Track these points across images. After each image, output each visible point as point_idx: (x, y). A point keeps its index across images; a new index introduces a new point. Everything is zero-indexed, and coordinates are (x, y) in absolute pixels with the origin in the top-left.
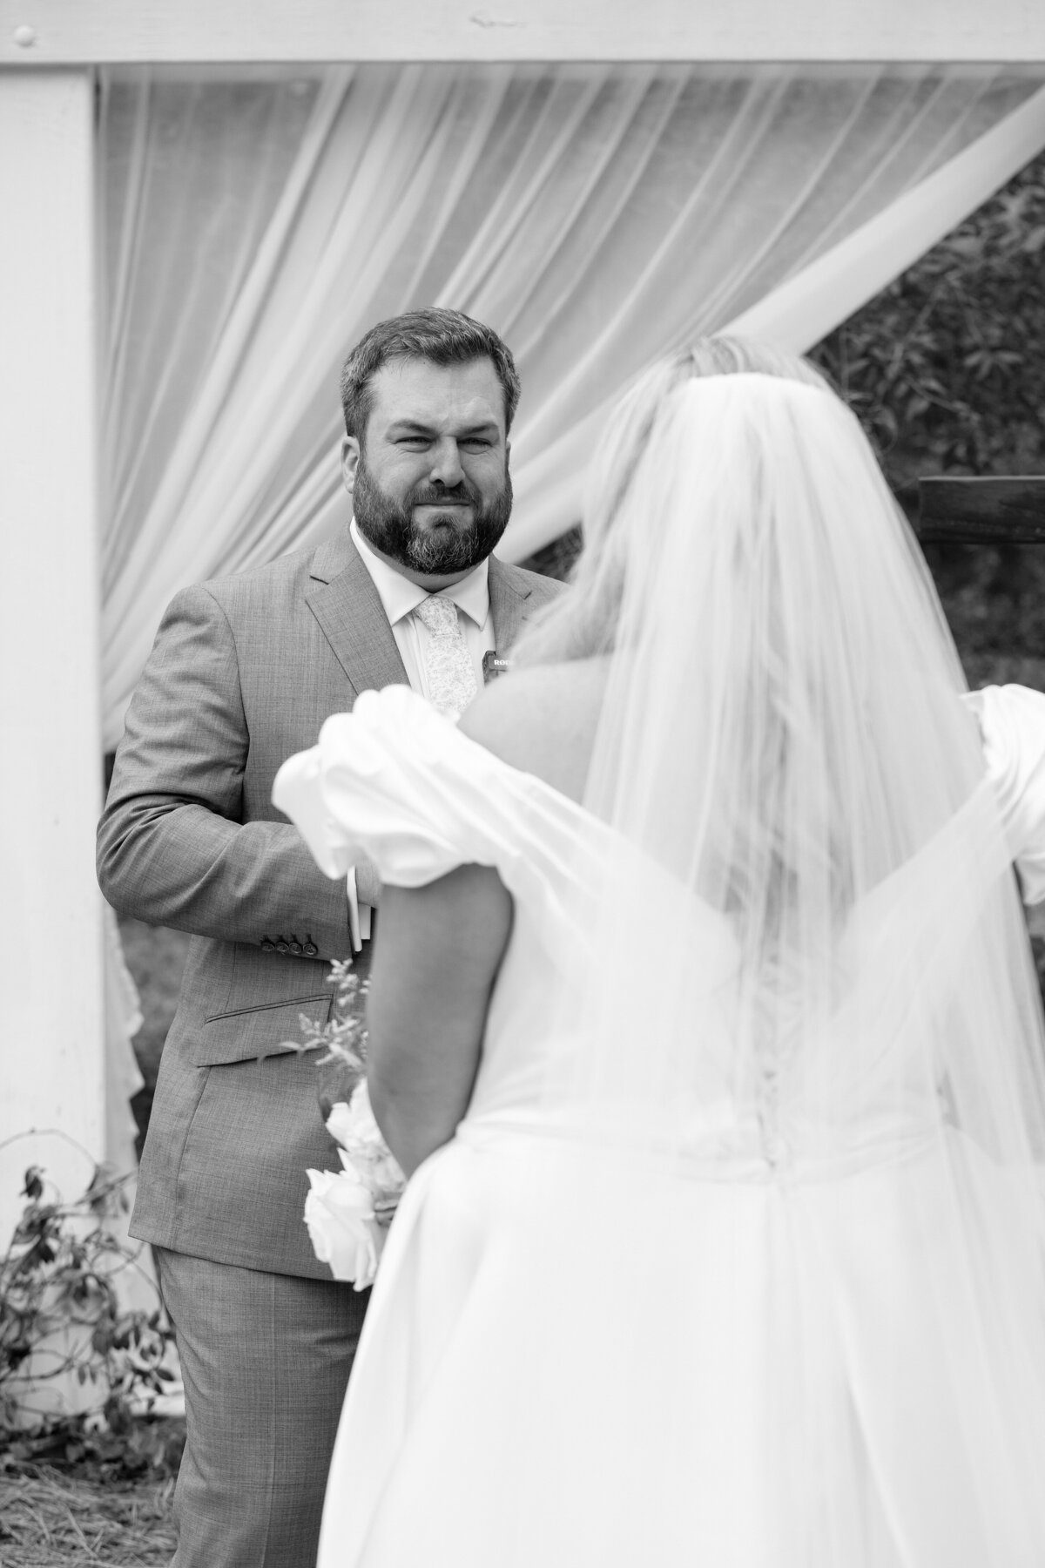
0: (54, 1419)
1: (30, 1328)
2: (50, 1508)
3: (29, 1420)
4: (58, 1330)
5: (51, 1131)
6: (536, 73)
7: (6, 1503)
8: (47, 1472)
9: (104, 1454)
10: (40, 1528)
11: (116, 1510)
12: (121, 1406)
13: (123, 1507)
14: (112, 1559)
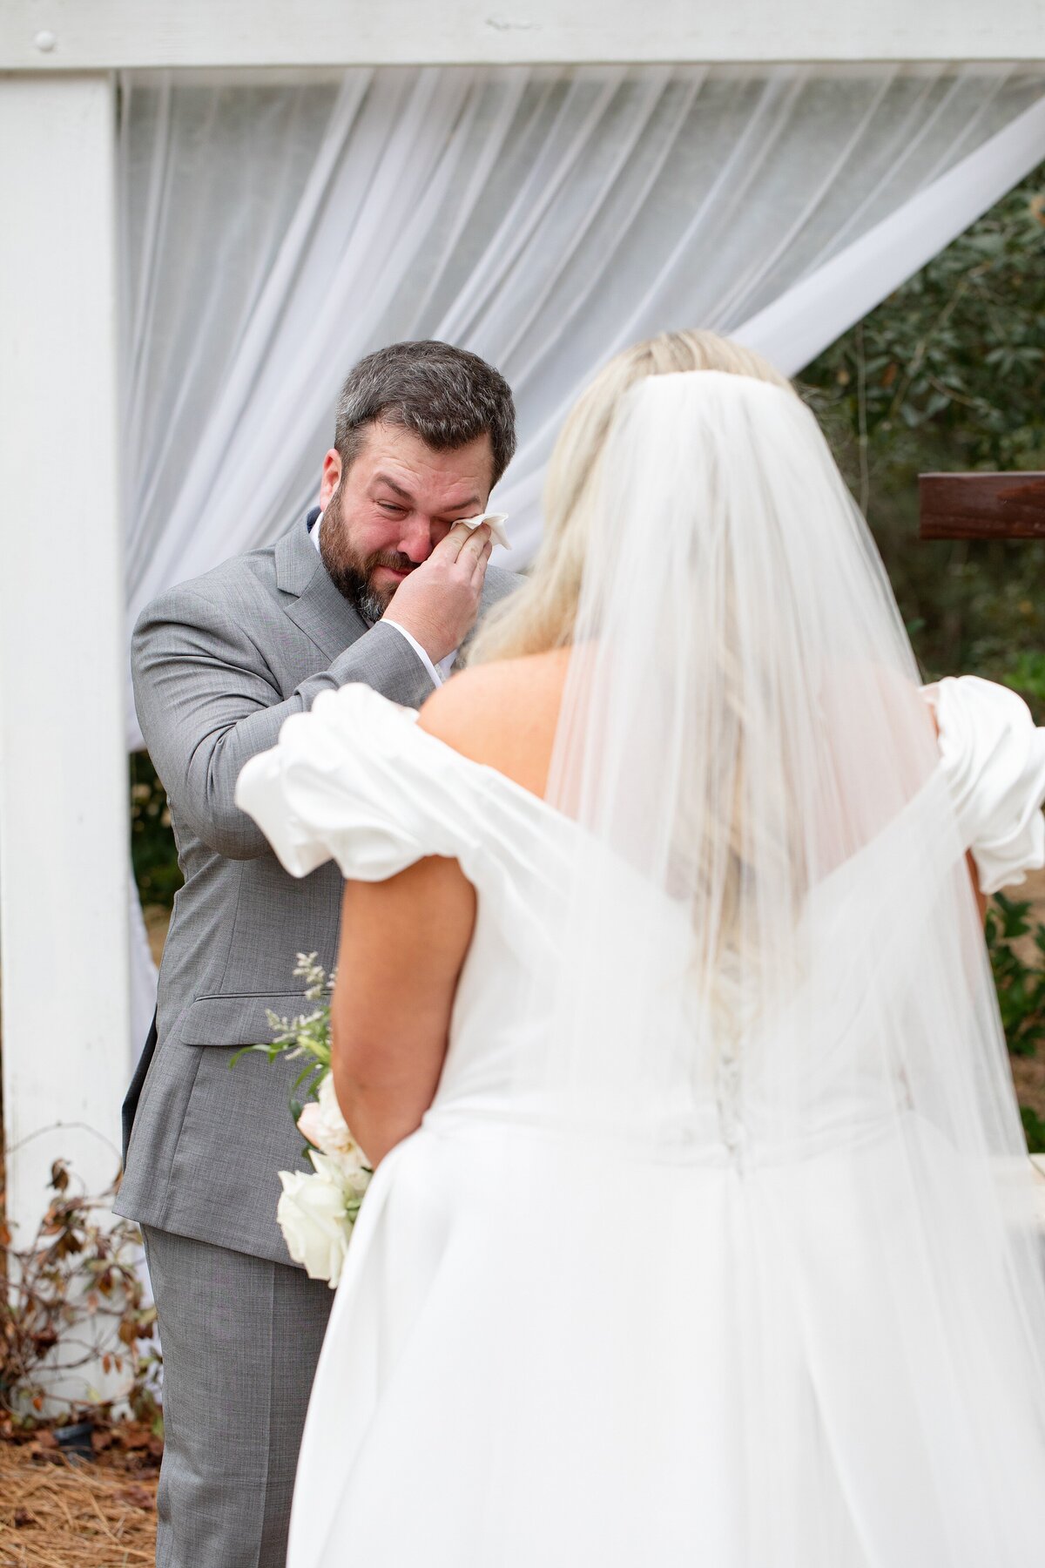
0: (80, 1408)
1: (56, 1318)
2: (75, 1495)
3: (56, 1409)
4: (83, 1320)
5: (77, 1125)
6: (554, 75)
7: (32, 1490)
8: (74, 1459)
9: (130, 1442)
10: (64, 1513)
11: (139, 1496)
12: (145, 1394)
13: (147, 1494)
14: (134, 1544)
